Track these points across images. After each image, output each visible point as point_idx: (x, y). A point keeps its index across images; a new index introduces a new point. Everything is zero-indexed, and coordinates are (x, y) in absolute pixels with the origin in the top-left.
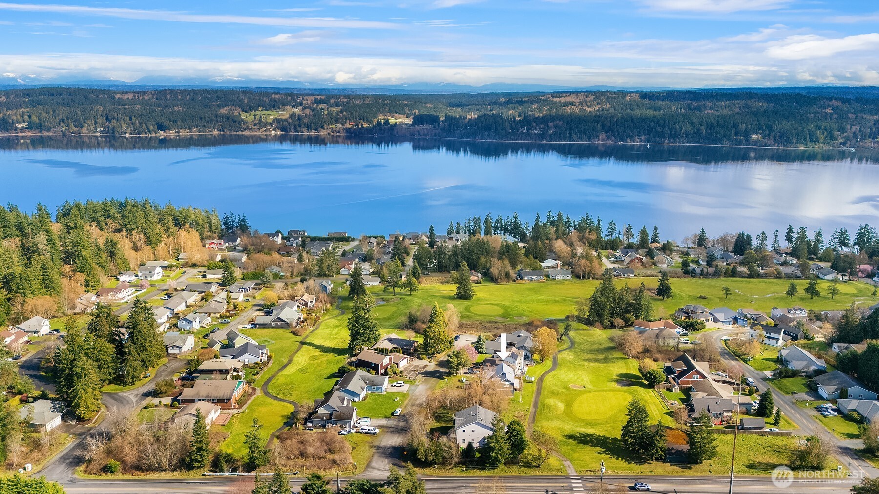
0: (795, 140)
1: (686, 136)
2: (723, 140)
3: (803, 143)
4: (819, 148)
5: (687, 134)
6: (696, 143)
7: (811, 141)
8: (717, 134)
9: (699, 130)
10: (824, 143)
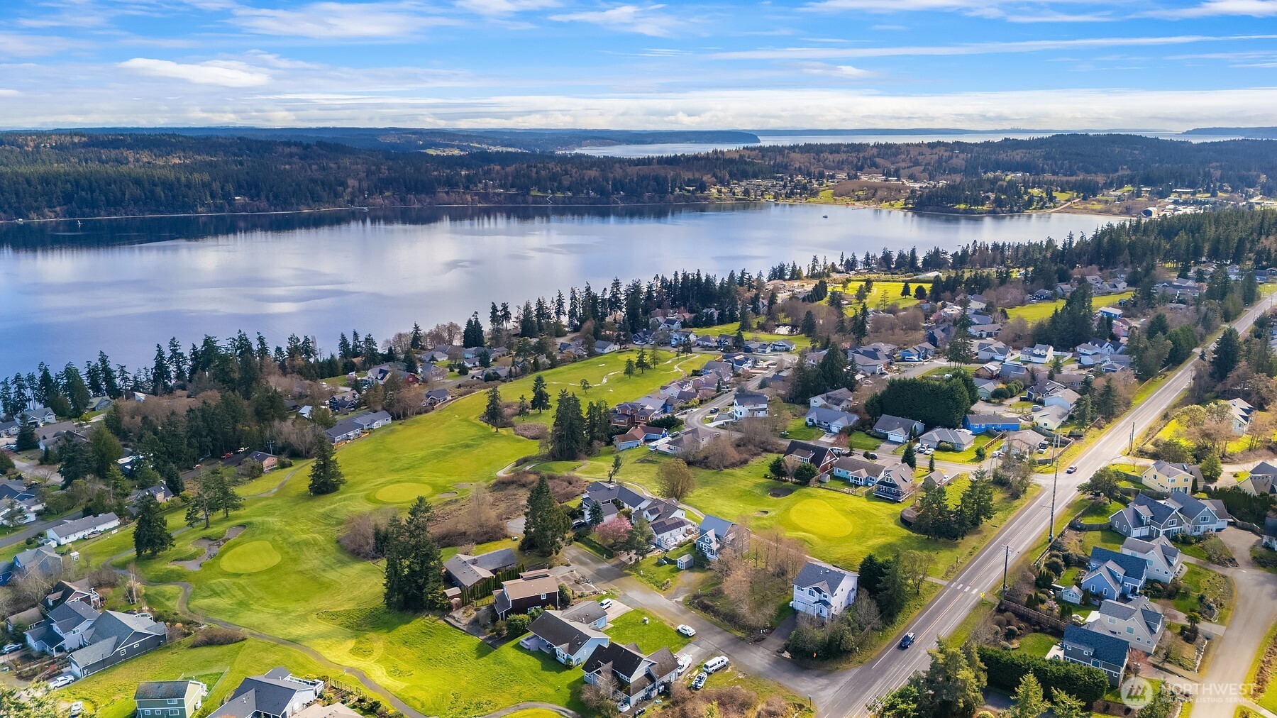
0: (294, 201)
1: (135, 204)
2: (196, 206)
3: (304, 204)
4: (326, 209)
5: (136, 201)
6: (155, 212)
7: (314, 201)
8: (184, 197)
9: (152, 192)
10: (328, 202)
